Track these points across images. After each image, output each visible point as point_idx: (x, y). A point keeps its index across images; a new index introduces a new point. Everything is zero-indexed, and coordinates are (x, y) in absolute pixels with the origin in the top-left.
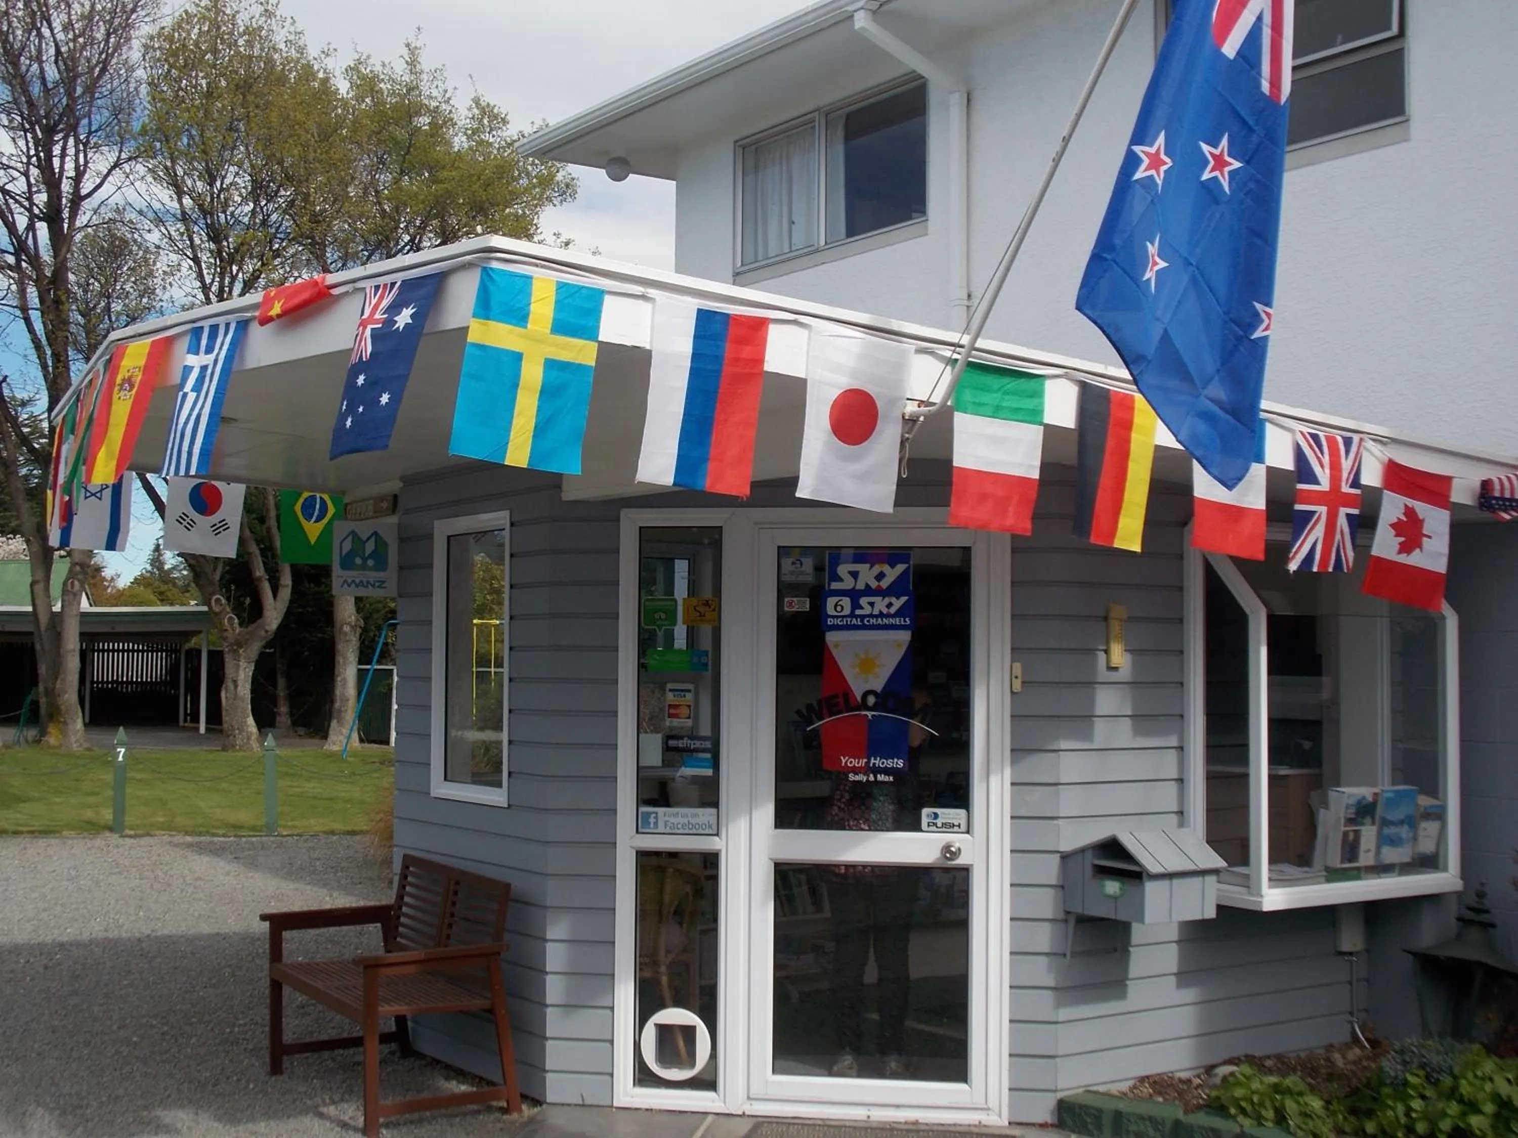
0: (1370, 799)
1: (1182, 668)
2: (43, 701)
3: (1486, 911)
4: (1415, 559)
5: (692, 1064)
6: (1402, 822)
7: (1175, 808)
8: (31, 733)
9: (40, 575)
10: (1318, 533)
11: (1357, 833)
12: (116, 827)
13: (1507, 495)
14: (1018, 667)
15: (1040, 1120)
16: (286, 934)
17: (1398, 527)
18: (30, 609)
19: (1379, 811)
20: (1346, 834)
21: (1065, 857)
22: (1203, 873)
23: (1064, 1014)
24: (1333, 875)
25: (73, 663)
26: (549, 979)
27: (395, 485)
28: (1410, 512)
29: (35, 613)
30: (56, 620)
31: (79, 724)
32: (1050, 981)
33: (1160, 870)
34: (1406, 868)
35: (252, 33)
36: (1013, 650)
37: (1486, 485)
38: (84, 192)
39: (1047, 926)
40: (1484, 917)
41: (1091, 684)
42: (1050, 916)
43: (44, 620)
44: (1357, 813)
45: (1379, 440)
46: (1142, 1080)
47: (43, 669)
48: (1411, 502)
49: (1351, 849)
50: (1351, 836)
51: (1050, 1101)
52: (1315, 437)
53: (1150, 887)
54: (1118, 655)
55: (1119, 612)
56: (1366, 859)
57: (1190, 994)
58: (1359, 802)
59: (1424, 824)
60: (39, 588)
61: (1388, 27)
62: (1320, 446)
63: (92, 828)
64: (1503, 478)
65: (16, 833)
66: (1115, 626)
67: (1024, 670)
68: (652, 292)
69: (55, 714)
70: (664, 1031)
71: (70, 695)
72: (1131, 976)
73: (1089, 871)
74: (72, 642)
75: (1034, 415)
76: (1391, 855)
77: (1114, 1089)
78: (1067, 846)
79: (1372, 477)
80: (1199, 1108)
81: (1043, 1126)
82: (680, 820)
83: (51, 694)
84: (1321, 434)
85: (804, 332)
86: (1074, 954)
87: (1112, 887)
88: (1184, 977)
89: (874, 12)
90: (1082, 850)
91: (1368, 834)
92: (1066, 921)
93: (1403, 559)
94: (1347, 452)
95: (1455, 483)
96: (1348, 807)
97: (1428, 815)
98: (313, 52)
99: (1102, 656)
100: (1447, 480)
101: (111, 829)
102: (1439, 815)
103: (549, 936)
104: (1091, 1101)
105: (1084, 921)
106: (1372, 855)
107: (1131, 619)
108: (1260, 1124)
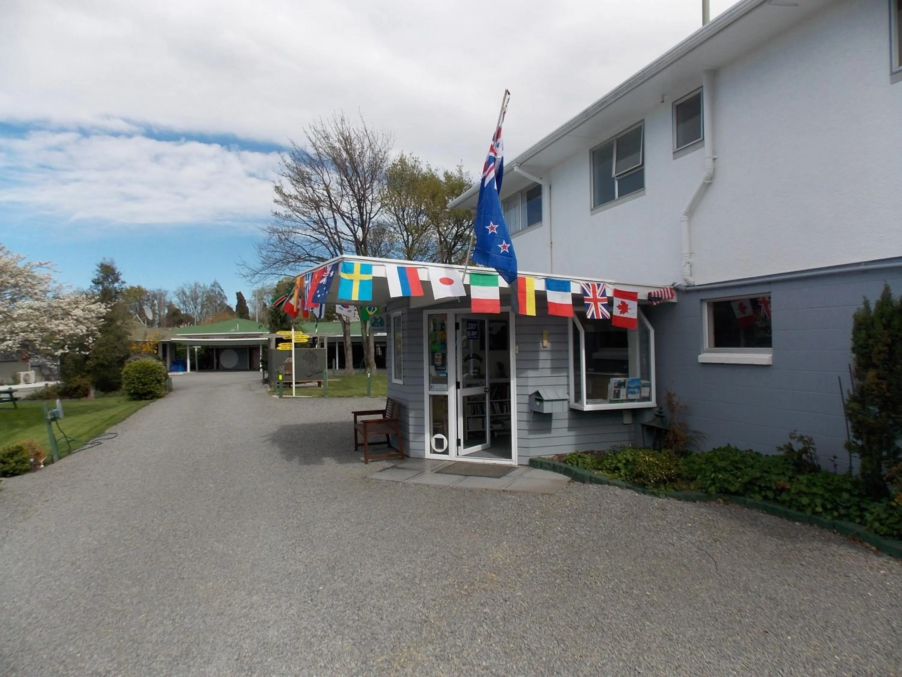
0: (623, 381)
1: (568, 346)
2: (365, 361)
3: (662, 413)
4: (626, 315)
5: (443, 448)
6: (635, 388)
7: (566, 383)
8: (363, 370)
9: (363, 326)
10: (593, 309)
11: (619, 391)
12: (368, 395)
13: (656, 296)
14: (517, 347)
15: (525, 464)
16: (358, 416)
17: (619, 307)
18: (361, 335)
19: (626, 385)
20: (615, 391)
21: (530, 396)
22: (563, 400)
23: (531, 436)
24: (611, 402)
25: (372, 350)
26: (410, 427)
27: (386, 305)
28: (623, 303)
29: (363, 336)
30: (368, 338)
31: (375, 367)
32: (527, 428)
33: (547, 399)
34: (639, 401)
35: (414, 167)
36: (516, 343)
37: (650, 294)
38: (371, 217)
39: (526, 414)
40: (662, 414)
41: (538, 351)
42: (526, 411)
43: (365, 339)
44: (619, 385)
45: (610, 283)
46: (557, 455)
47: (365, 352)
48: (623, 300)
49: (617, 395)
50: (617, 391)
51: (528, 459)
52: (588, 285)
53: (545, 403)
54: (546, 343)
55: (545, 332)
56: (622, 398)
57: (573, 433)
58: (619, 382)
59: (643, 388)
60: (364, 330)
61: (639, 163)
62: (589, 287)
63: (363, 395)
64: (659, 291)
65: (343, 397)
66: (545, 336)
67: (519, 348)
68: (384, 264)
69: (368, 364)
70: (437, 440)
71: (372, 360)
72: (553, 427)
73: (534, 399)
74: (372, 345)
75: (497, 285)
76: (631, 396)
77: (547, 457)
78: (530, 393)
79: (609, 293)
80: (562, 461)
81: (526, 465)
82: (439, 387)
83: (367, 359)
84: (590, 284)
85: (426, 270)
86: (534, 421)
87: (538, 403)
88: (570, 428)
89: (519, 166)
90: (532, 394)
91: (623, 391)
92: (531, 413)
93: (622, 315)
94: (598, 288)
95: (639, 294)
96: (615, 383)
97: (644, 386)
98: (433, 170)
99: (541, 343)
100: (636, 293)
101: (367, 395)
102: (649, 386)
103: (410, 416)
104: (540, 460)
105: (535, 412)
106: (625, 396)
107: (549, 334)
108: (572, 465)
